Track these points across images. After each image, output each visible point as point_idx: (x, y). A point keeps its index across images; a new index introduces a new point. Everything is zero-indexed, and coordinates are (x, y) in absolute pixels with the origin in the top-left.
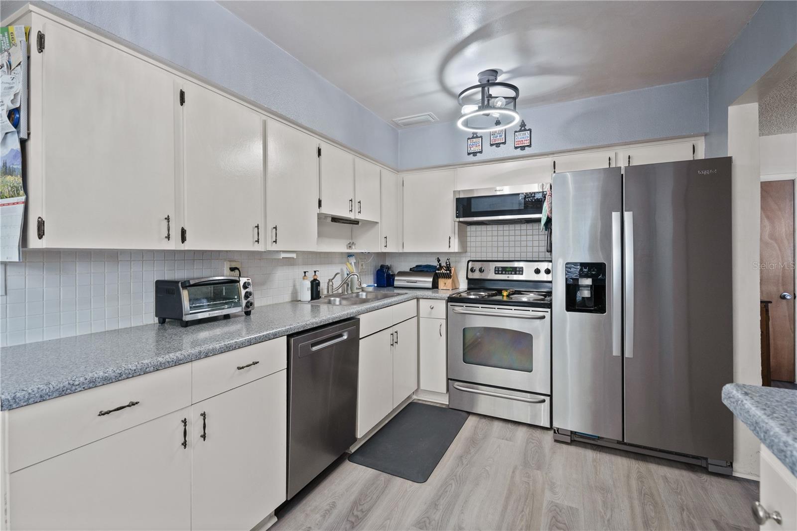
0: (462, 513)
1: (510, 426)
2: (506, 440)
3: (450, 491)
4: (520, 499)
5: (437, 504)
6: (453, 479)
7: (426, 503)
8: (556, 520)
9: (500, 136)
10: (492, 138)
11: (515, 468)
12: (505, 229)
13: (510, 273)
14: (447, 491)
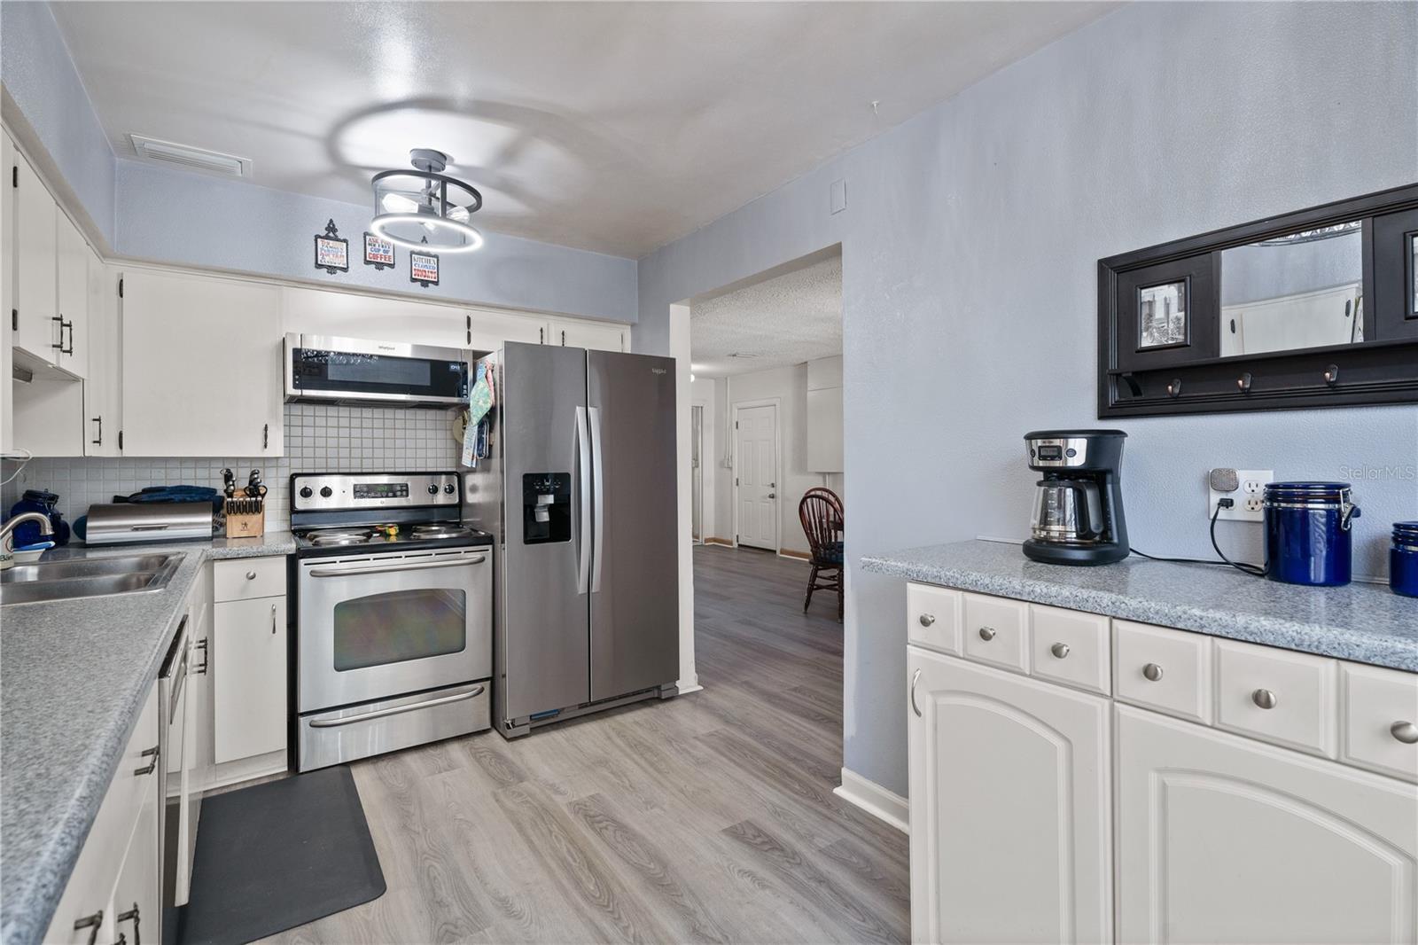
0: (486, 884)
1: (431, 752)
2: (446, 770)
3: (439, 875)
4: (535, 822)
5: (439, 900)
6: (426, 858)
7: (421, 912)
8: (590, 817)
9: (386, 252)
10: (368, 251)
11: (495, 795)
12: (364, 415)
13: (385, 494)
14: (435, 878)
